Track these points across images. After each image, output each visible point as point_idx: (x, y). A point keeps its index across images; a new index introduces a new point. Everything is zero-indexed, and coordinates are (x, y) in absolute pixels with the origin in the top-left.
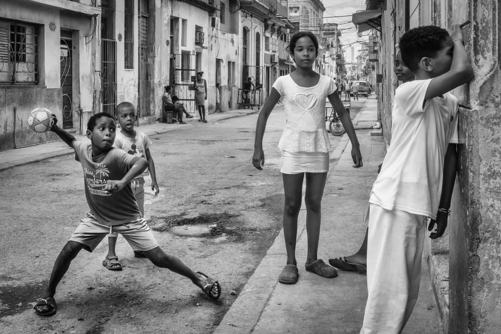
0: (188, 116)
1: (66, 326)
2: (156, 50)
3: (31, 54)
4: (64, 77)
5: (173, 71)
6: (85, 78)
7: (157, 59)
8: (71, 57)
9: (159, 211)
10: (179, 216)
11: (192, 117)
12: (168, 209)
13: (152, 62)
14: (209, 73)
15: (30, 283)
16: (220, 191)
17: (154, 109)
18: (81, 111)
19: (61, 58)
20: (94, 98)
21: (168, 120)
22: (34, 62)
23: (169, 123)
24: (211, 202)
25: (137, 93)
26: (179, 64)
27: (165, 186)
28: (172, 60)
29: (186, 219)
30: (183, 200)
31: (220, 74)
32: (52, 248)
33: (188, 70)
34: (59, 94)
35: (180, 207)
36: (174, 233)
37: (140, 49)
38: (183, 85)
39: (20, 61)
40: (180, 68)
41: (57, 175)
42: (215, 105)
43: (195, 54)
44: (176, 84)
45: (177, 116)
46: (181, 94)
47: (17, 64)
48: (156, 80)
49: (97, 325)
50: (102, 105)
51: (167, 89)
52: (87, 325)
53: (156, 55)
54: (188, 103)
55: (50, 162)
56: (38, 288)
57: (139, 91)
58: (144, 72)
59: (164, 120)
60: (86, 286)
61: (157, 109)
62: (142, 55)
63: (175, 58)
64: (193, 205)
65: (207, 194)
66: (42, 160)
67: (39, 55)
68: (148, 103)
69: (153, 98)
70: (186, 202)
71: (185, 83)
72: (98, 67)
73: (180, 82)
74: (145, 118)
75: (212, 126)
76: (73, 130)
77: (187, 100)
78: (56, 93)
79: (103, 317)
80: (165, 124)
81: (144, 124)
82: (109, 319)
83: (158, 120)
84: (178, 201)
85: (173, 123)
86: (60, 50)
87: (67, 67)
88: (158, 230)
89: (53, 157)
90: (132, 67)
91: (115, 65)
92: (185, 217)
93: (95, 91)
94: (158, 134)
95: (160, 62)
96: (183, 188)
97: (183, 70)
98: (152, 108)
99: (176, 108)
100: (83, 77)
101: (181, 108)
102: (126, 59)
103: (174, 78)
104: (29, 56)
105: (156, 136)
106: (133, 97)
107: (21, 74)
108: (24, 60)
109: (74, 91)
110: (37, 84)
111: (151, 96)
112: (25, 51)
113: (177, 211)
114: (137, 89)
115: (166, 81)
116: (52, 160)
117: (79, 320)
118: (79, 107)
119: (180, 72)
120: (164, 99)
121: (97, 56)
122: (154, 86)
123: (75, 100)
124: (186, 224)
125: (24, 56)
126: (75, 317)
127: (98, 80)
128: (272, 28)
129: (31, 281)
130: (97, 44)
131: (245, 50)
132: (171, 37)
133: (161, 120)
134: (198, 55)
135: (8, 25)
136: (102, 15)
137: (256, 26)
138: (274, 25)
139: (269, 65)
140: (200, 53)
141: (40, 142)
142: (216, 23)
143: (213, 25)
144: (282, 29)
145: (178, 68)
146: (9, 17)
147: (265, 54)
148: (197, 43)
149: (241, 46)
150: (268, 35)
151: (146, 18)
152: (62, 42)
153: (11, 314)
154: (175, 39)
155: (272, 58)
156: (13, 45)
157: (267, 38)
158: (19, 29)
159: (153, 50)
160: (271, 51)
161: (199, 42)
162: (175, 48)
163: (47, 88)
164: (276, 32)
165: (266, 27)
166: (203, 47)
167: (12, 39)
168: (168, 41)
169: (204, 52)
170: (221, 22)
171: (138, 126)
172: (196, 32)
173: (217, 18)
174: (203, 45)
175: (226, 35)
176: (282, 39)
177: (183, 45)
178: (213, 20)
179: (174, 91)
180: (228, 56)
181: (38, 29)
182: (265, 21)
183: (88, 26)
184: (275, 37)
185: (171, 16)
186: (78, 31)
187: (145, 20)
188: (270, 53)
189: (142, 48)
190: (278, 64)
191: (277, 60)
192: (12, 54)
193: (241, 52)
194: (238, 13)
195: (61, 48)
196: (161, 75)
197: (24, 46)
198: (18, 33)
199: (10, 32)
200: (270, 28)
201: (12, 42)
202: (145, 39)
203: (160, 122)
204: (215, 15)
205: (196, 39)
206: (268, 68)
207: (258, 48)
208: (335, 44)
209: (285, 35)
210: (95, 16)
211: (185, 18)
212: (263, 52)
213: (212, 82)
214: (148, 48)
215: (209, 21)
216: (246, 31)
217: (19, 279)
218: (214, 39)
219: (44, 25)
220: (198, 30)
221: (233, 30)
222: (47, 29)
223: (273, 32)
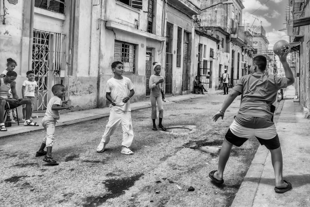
0: (205, 91)
1: (143, 205)
2: (191, 59)
4: (147, 70)
5: (199, 69)
7: (192, 63)
8: (151, 61)
9: (193, 138)
10: (204, 141)
11: (207, 91)
12: (198, 137)
13: (189, 65)
14: (216, 71)
15: (125, 178)
16: (223, 128)
17: (190, 87)
19: (146, 61)
22: (133, 62)
23: (197, 94)
24: (219, 134)
25: (182, 79)
26: (202, 66)
27: (196, 125)
28: (199, 64)
29: (207, 143)
30: (205, 132)
31: (221, 72)
32: (137, 158)
33: (206, 69)
34: (145, 78)
35: (205, 136)
36: (201, 150)
39: (126, 62)
40: (203, 68)
41: (142, 118)
42: (218, 86)
44: (201, 76)
45: (201, 91)
46: (203, 80)
48: (191, 73)
49: (161, 205)
50: (165, 84)
51: (196, 78)
52: (155, 205)
53: (191, 61)
54: (206, 84)
55: (139, 111)
56: (129, 181)
57: (183, 78)
58: (185, 69)
60: (155, 180)
62: (185, 61)
63: (200, 63)
64: (210, 135)
65: (217, 130)
66: (135, 110)
67: (136, 59)
68: (187, 84)
69: (189, 82)
70: (207, 133)
71: (205, 75)
72: (164, 66)
73: (203, 75)
74: (185, 91)
75: (216, 96)
77: (205, 83)
78: (143, 78)
79: (164, 200)
80: (195, 94)
81: (185, 94)
82: (168, 202)
83: (192, 92)
84: (203, 133)
85: (199, 94)
86: (146, 57)
87: (149, 66)
88: (193, 148)
89: (141, 109)
90: (180, 67)
91: (172, 65)
92: (206, 141)
94: (192, 99)
96: (205, 126)
97: (204, 69)
98: (189, 86)
99: (200, 87)
101: (202, 87)
102: (177, 63)
103: (200, 73)
104: (131, 60)
105: (190, 100)
106: (180, 81)
107: (127, 68)
108: (128, 61)
110: (134, 73)
111: (189, 81)
113: (202, 138)
114: (182, 77)
115: (196, 74)
116: (140, 110)
117: (151, 202)
119: (203, 70)
121: (163, 60)
122: (190, 76)
124: (207, 145)
125: (128, 59)
126: (148, 200)
127: (164, 72)
128: (245, 51)
129: (126, 176)
130: (164, 55)
131: (233, 61)
132: (199, 53)
133: (193, 92)
134: (211, 62)
135: (121, 44)
136: (167, 41)
137: (238, 50)
138: (246, 49)
139: (243, 68)
140: (212, 61)
141: (135, 101)
142: (220, 47)
143: (218, 48)
144: (250, 52)
145: (202, 68)
146: (121, 40)
147: (242, 63)
148: (211, 57)
149: (231, 59)
150: (243, 54)
151: (187, 44)
152: (147, 53)
153: (113, 197)
154: (200, 54)
155: (245, 65)
156: (123, 54)
157: (243, 56)
158: (126, 46)
159: (190, 59)
160: (244, 61)
161: (211, 56)
162: (200, 58)
163: (139, 75)
164: (247, 53)
165: (243, 50)
166: (214, 59)
167: (123, 51)
168: (197, 55)
169: (214, 61)
170: (222, 47)
171: (182, 95)
172: (211, 51)
173: (220, 45)
174: (214, 57)
175: (224, 53)
176: (249, 56)
177: (204, 57)
178: (219, 46)
179: (199, 78)
180: (225, 63)
181: (135, 46)
182: (242, 47)
183: (160, 45)
184: (246, 55)
185: (199, 43)
186: (155, 48)
187: (186, 45)
188: (244, 62)
189: (185, 58)
190: (247, 68)
191: (247, 66)
192: (122, 58)
193: (231, 61)
194: (230, 44)
195: (146, 56)
196: (193, 71)
197: (128, 55)
198: (126, 48)
199: (121, 48)
200: (244, 51)
201: (123, 52)
202: (186, 54)
203: (192, 93)
204: (219, 44)
205: (210, 55)
206: (243, 69)
207: (239, 60)
208: (273, 60)
209: (251, 54)
210: (163, 41)
211: (205, 44)
212: (241, 62)
213: (217, 75)
214: (188, 58)
215: (217, 46)
216: (233, 52)
217: (119, 175)
218: (218, 55)
219: (138, 45)
220: (211, 50)
221: (227, 51)
222: (140, 46)
223: (246, 52)
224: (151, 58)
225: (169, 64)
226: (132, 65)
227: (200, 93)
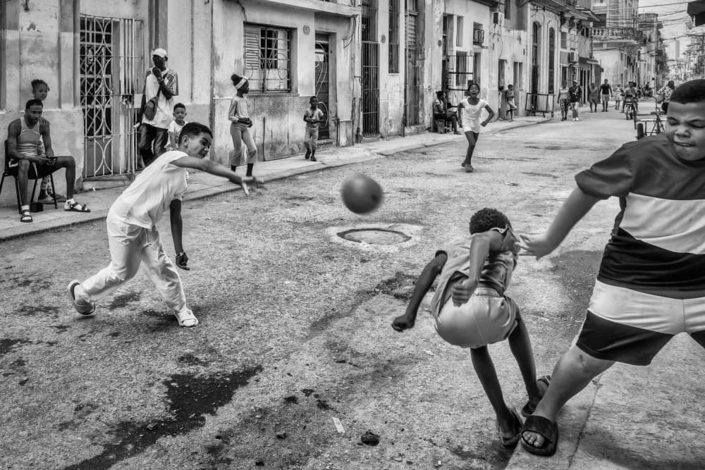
2: (426, 51)
3: (283, 60)
4: (319, 83)
5: (445, 74)
6: (343, 85)
7: (427, 62)
8: (328, 61)
9: (409, 264)
12: (421, 263)
13: (421, 66)
14: (490, 76)
17: (423, 117)
18: (338, 120)
19: (316, 63)
20: (354, 106)
21: (439, 129)
22: (286, 68)
23: (441, 133)
25: (403, 100)
26: (453, 66)
27: (422, 225)
28: (445, 63)
31: (503, 76)
32: (260, 315)
33: (465, 73)
37: (407, 51)
38: (458, 90)
39: (272, 67)
40: (455, 71)
43: (473, 55)
44: (450, 89)
45: (451, 125)
46: (455, 100)
47: (267, 71)
48: (426, 85)
50: (362, 113)
51: (440, 95)
53: (426, 57)
55: (297, 180)
57: (405, 98)
58: (410, 76)
59: (435, 129)
61: (427, 117)
62: (410, 57)
63: (448, 60)
66: (288, 177)
67: (292, 61)
68: (417, 110)
69: (422, 105)
71: (461, 87)
72: (358, 72)
73: (455, 87)
74: (413, 128)
76: (330, 141)
80: (436, 134)
81: (411, 134)
83: (428, 129)
85: (445, 132)
86: (315, 55)
87: (323, 73)
89: (302, 174)
90: (397, 72)
91: (377, 69)
93: (355, 99)
94: (426, 146)
95: (431, 65)
97: (458, 73)
98: (420, 116)
99: (448, 116)
100: (340, 84)
101: (454, 117)
102: (391, 63)
103: (447, 82)
104: (282, 62)
105: (422, 150)
106: (398, 104)
107: (272, 81)
108: (276, 67)
109: (331, 98)
110: (289, 92)
111: (420, 102)
112: (276, 57)
114: (403, 96)
115: (437, 86)
116: (300, 177)
118: (336, 116)
119: (455, 75)
120: (435, 107)
121: (356, 59)
122: (423, 92)
123: (331, 107)
125: (276, 62)
127: (358, 86)
128: (570, 21)
130: (357, 46)
131: (536, 50)
132: (444, 37)
133: (432, 129)
134: (477, 56)
135: (259, 30)
136: (363, 15)
137: (549, 20)
138: (573, 18)
139: (565, 65)
140: (480, 54)
141: (292, 154)
142: (499, 19)
143: (496, 21)
144: (583, 23)
145: (452, 71)
146: (258, 21)
147: (561, 52)
148: (475, 43)
149: (530, 44)
150: (565, 29)
151: (415, 16)
152: (317, 46)
154: (449, 38)
155: (570, 57)
156: (263, 51)
157: (563, 34)
158: (270, 34)
159: (422, 52)
160: (569, 49)
161: (478, 42)
162: (449, 48)
163: (301, 96)
164: (576, 27)
165: (563, 21)
166: (483, 47)
167: (263, 45)
168: (440, 41)
169: (484, 53)
170: (506, 17)
171: (404, 136)
172: (475, 30)
173: (500, 14)
174: (483, 45)
175: (512, 32)
176: (582, 34)
177: (458, 45)
178: (496, 16)
179: (447, 97)
180: (514, 56)
181: (290, 32)
182: (561, 14)
183: (347, 27)
184: (574, 32)
185: (444, 14)
186: (335, 33)
187: (413, 19)
188: (568, 51)
189: (409, 50)
190: (577, 64)
191: (576, 59)
192: (262, 60)
193: (530, 51)
194: (527, 7)
195: (316, 53)
196: (431, 79)
197: (276, 52)
198: (269, 38)
199: (259, 38)
200: (567, 22)
201: (263, 48)
202: (413, 40)
203: (430, 131)
204: (498, 9)
205: (474, 38)
206: (564, 69)
207: (552, 46)
208: (654, 39)
209: (587, 29)
210: (354, 17)
211: (460, 15)
212: (558, 49)
213: (494, 86)
214: (416, 50)
215: (491, 16)
216: (536, 26)
218: (496, 37)
219: (296, 29)
220: (477, 27)
221: (520, 26)
222: (300, 33)
223: (571, 26)
224: (328, 56)
225: (372, 66)
226: (283, 74)
227: (448, 131)
